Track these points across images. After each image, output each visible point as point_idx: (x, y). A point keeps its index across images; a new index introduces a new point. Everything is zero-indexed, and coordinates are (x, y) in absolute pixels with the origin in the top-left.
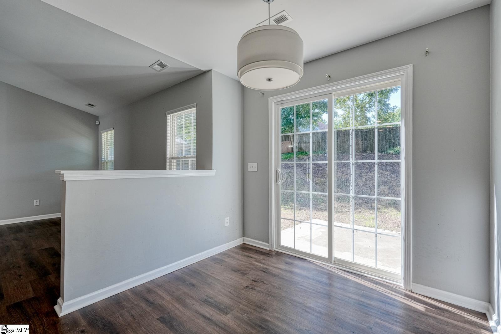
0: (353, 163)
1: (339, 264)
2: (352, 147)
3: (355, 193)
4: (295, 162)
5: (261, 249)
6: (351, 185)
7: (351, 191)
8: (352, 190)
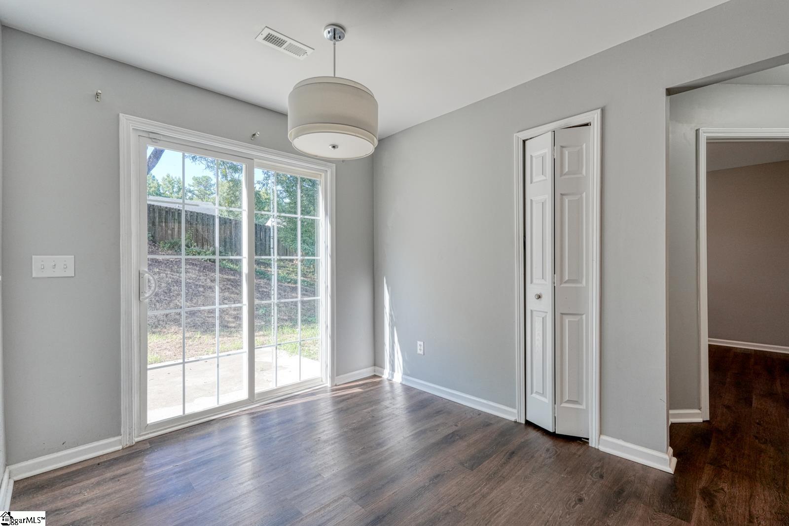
0: (276, 259)
1: (262, 399)
2: (273, 239)
3: (279, 298)
4: (183, 257)
5: (105, 457)
6: (272, 288)
7: (272, 297)
8: (273, 294)
